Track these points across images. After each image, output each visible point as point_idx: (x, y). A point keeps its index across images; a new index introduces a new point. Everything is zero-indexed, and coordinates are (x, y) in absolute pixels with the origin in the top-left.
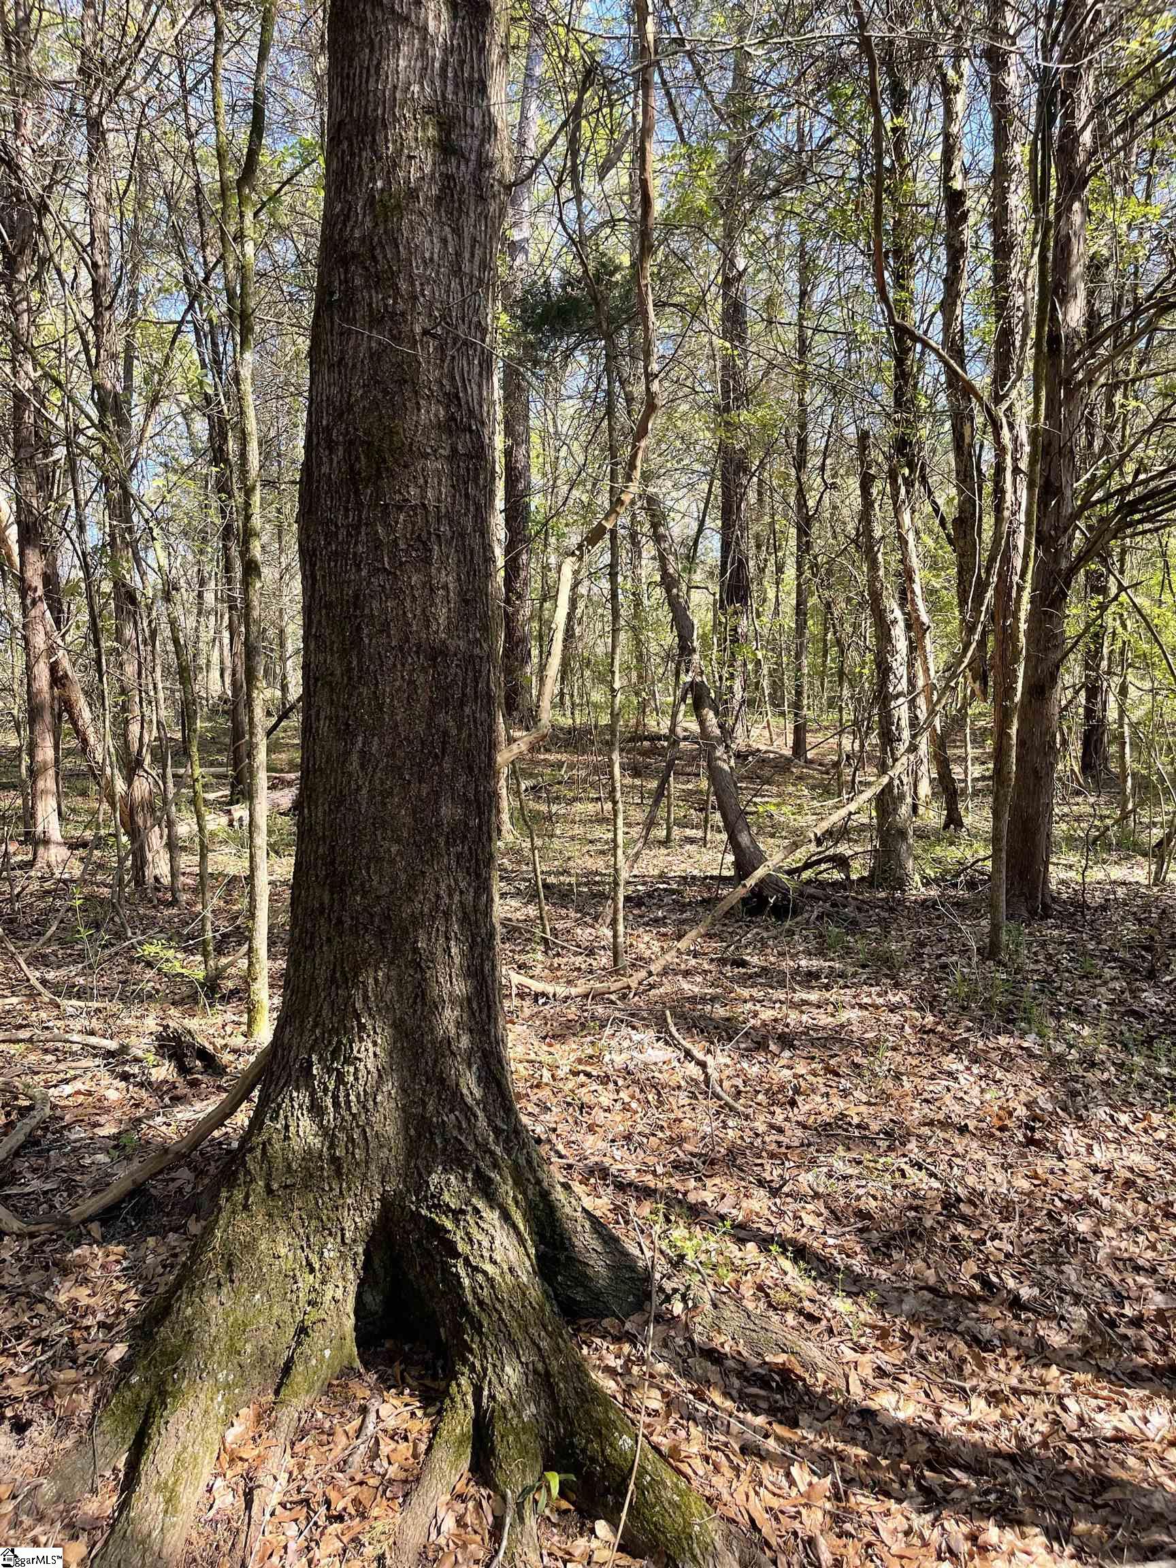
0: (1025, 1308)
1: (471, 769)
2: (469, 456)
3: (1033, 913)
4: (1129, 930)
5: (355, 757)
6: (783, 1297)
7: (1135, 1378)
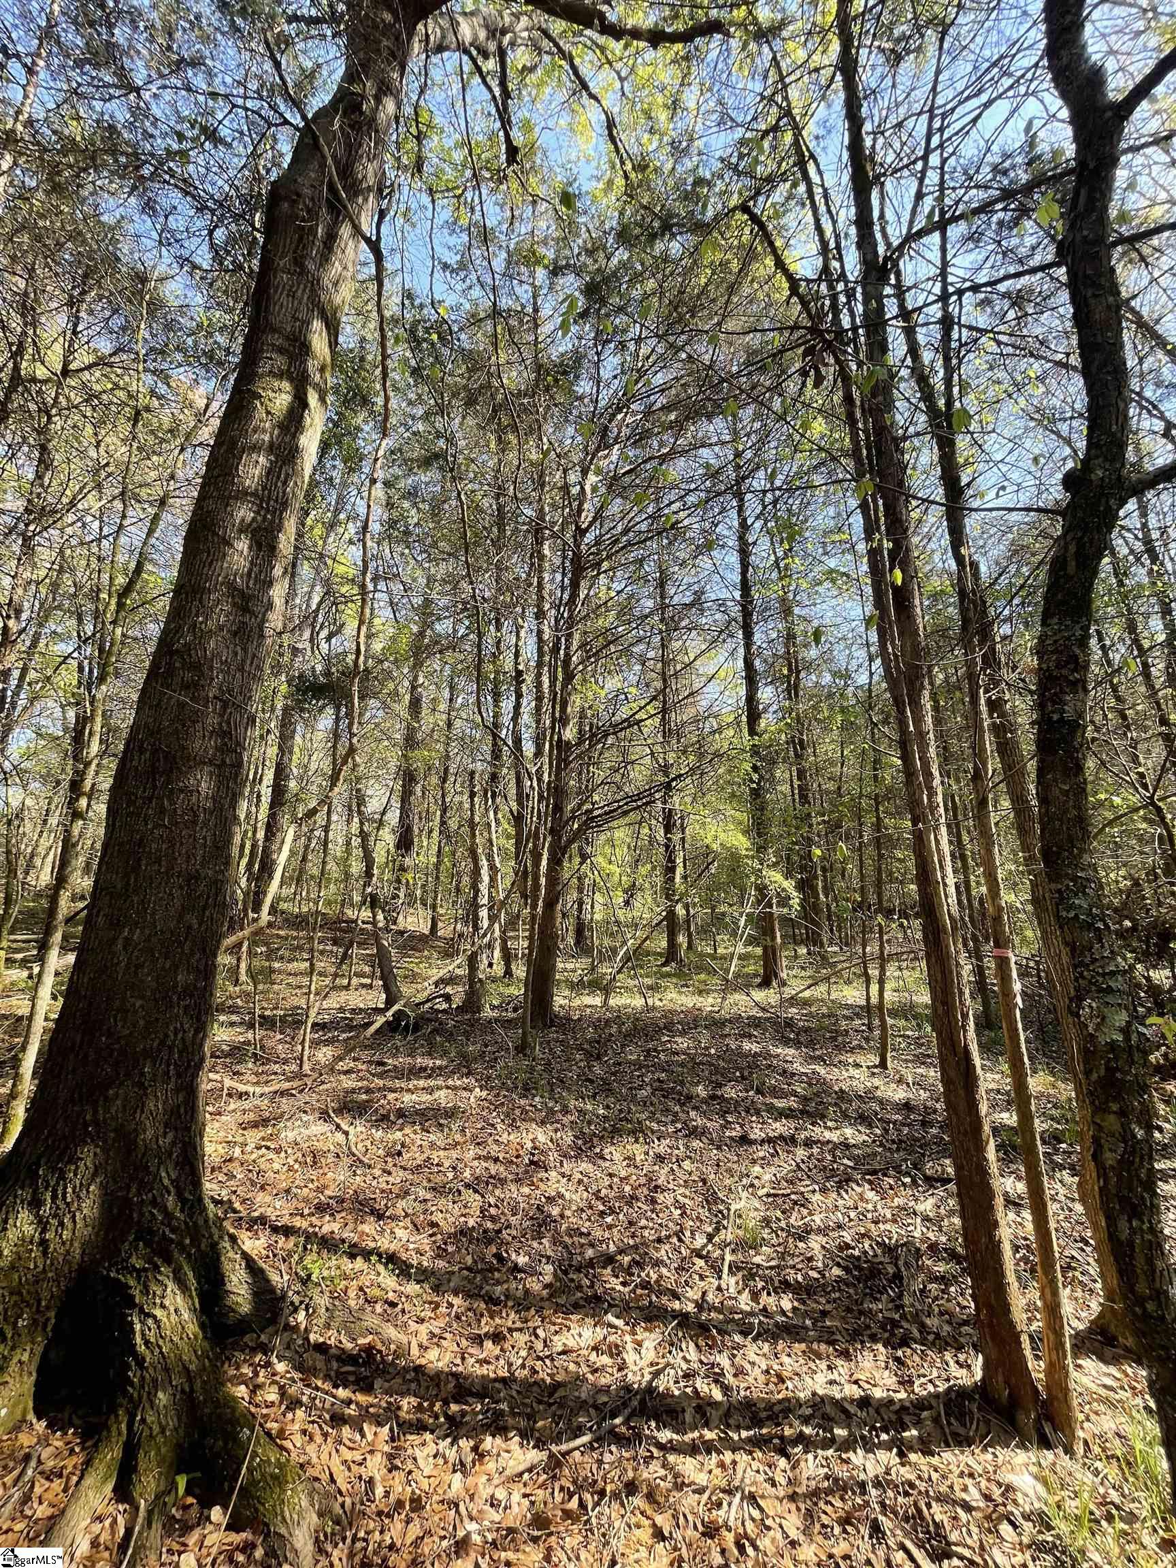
0: (520, 1271)
1: (204, 950)
2: (232, 766)
3: (545, 1025)
4: (590, 1033)
5: (120, 941)
6: (376, 1292)
7: (576, 1307)
